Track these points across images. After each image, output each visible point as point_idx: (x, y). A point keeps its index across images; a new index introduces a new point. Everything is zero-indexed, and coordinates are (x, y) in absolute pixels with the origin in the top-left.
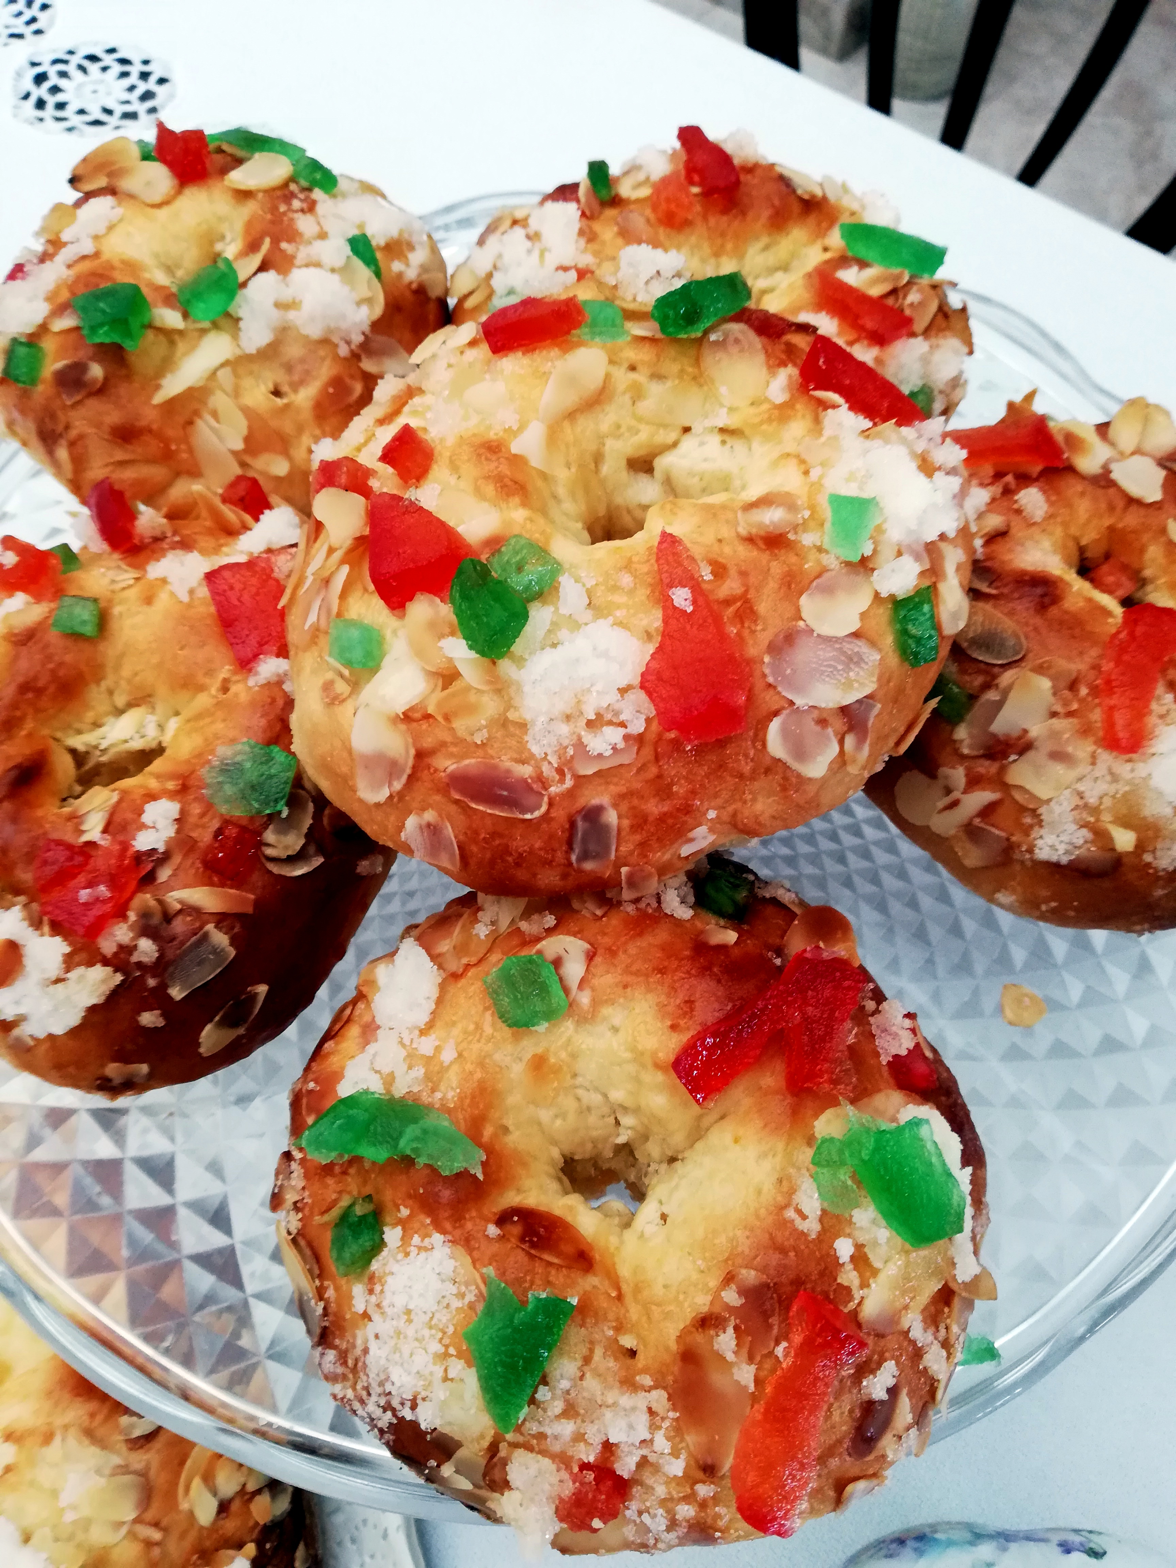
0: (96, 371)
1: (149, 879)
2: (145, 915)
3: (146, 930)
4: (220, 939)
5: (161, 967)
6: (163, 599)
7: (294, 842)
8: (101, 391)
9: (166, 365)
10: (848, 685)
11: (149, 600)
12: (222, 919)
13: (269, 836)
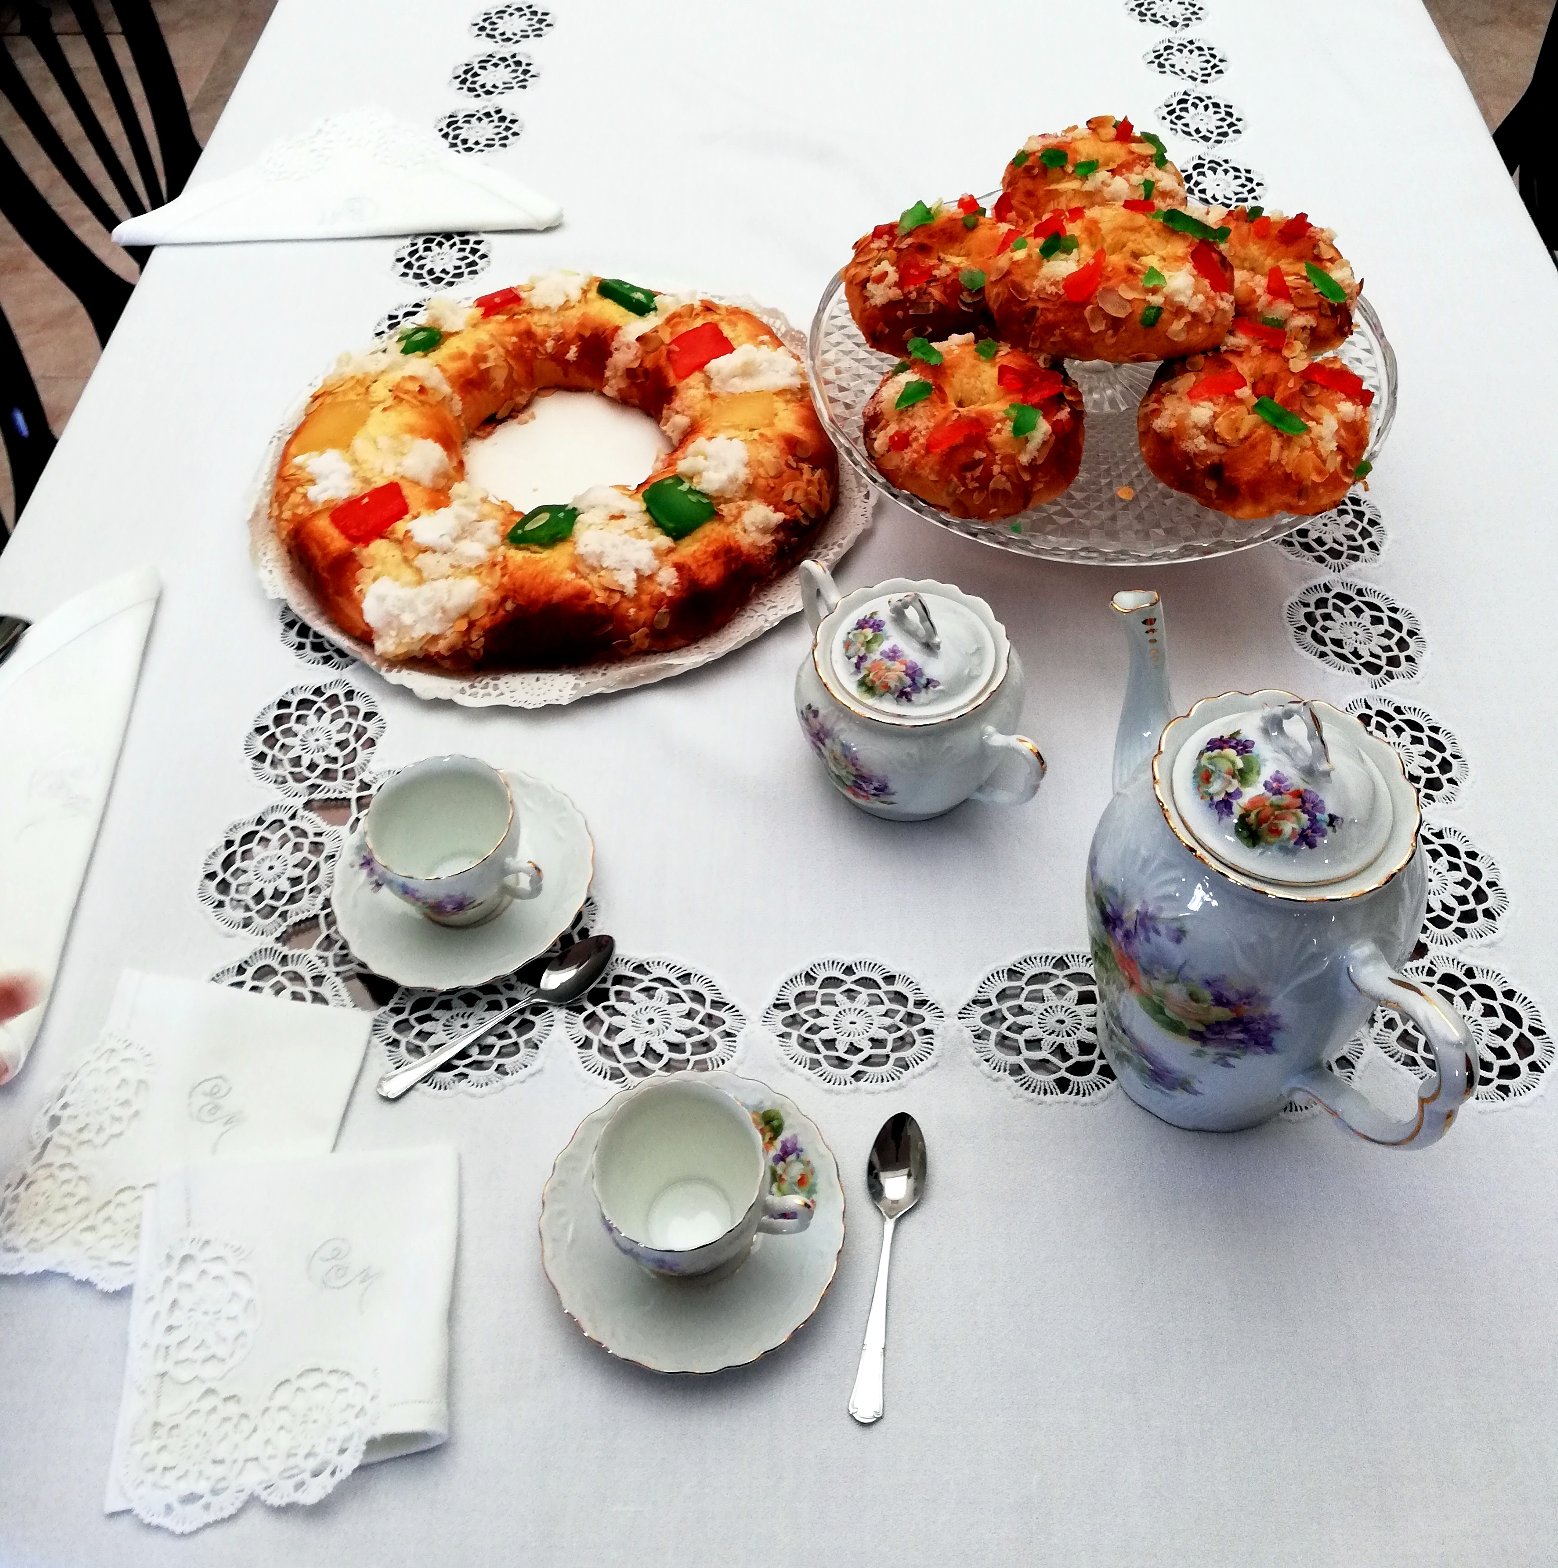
0: (1036, 171)
1: (929, 282)
2: (920, 288)
3: (918, 291)
4: (932, 306)
5: (914, 303)
6: (994, 232)
7: (969, 300)
8: (1034, 178)
9: (1059, 181)
10: (1116, 312)
11: (991, 229)
12: (936, 302)
13: (965, 294)
